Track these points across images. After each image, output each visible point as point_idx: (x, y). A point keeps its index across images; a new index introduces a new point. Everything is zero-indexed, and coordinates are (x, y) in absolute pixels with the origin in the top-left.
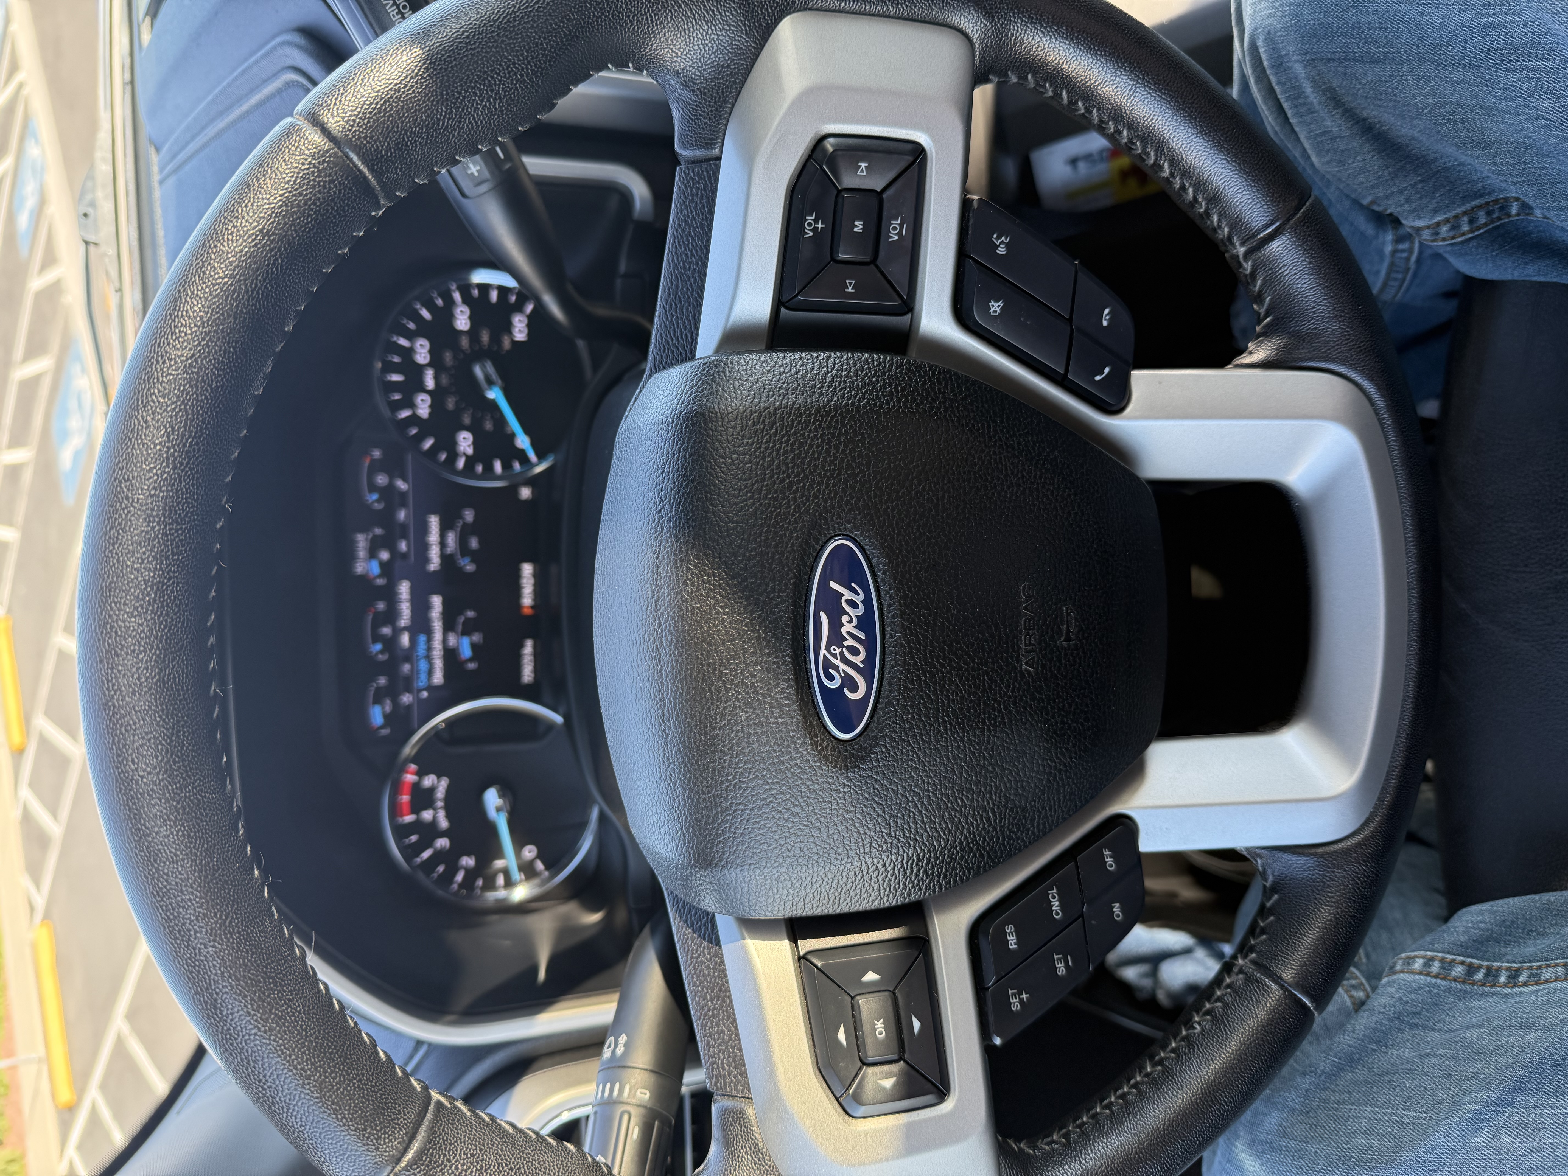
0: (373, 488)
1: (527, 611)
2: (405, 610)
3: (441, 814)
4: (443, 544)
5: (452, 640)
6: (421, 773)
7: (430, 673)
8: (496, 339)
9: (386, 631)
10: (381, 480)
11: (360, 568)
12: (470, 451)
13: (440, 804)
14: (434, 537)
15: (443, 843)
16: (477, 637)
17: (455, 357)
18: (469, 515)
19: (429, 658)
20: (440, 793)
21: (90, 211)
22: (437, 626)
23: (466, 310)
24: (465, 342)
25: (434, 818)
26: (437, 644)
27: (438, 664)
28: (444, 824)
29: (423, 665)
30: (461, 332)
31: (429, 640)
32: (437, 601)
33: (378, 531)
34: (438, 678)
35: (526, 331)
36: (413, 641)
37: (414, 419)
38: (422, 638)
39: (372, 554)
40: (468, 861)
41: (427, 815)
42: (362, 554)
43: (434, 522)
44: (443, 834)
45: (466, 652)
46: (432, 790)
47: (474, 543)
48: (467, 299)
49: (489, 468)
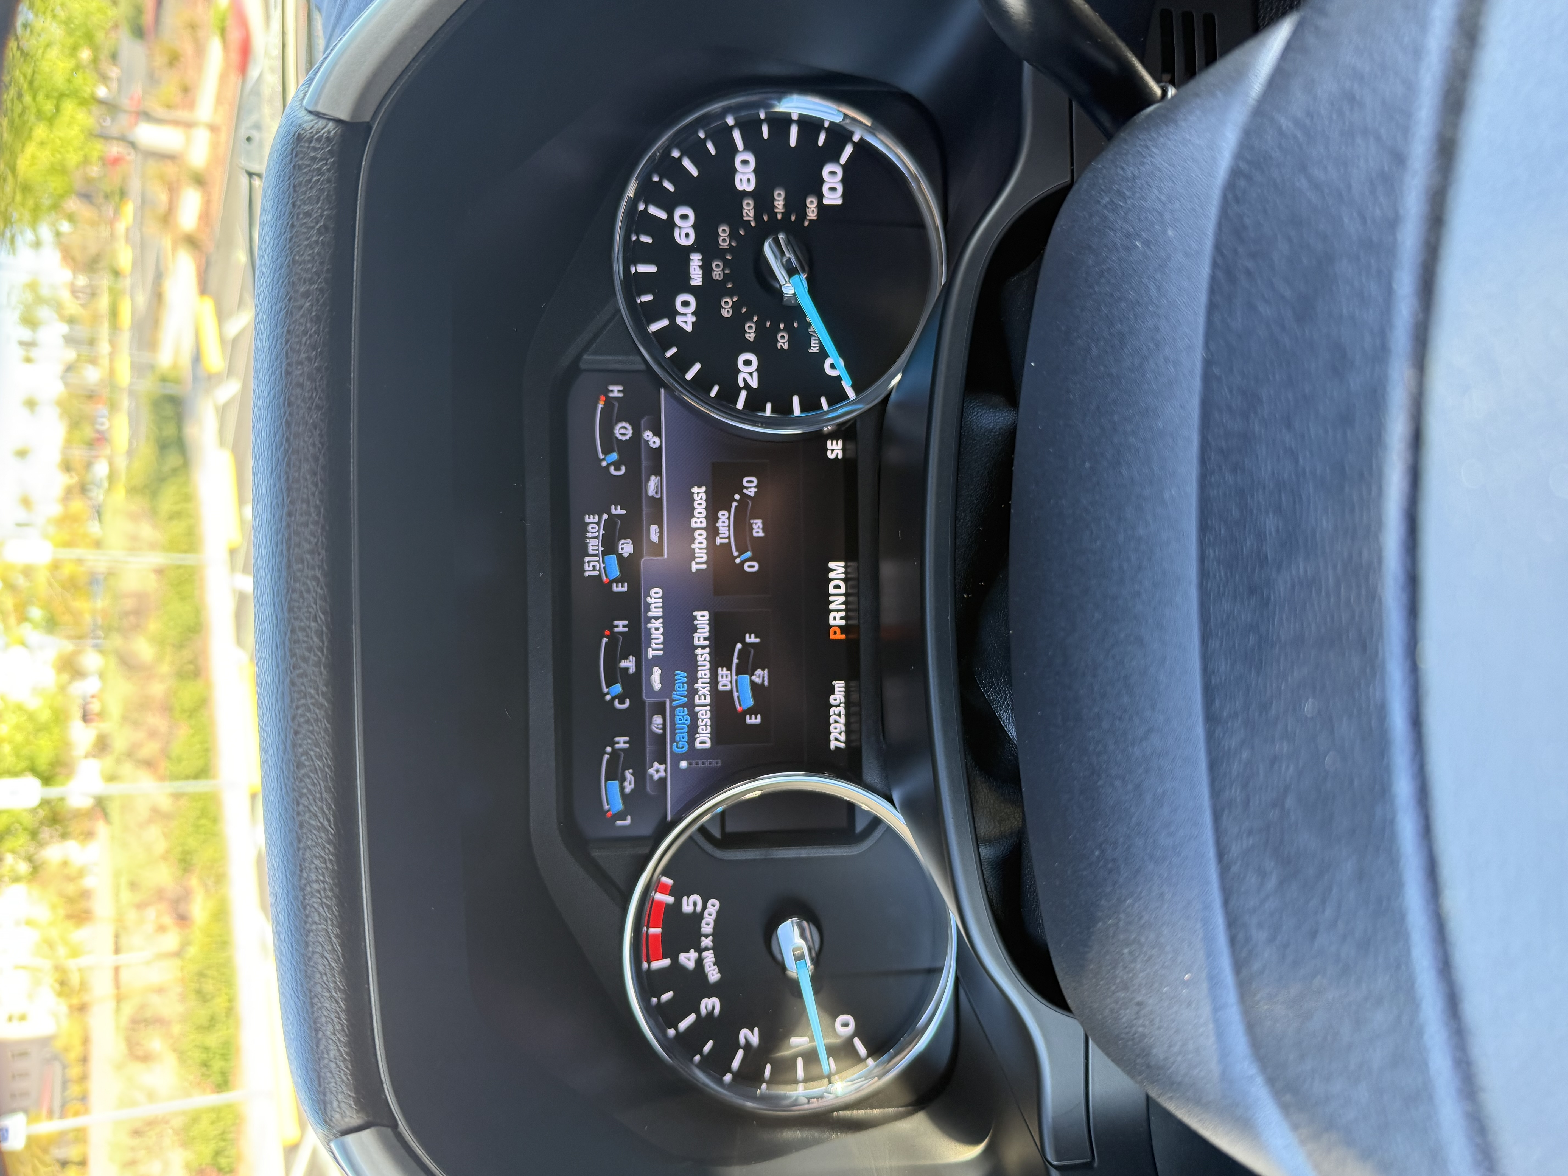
0: (610, 444)
1: (837, 636)
2: (656, 630)
3: (709, 957)
4: (712, 530)
5: (726, 680)
6: (679, 892)
7: (693, 729)
8: (796, 205)
9: (629, 664)
10: (623, 431)
11: (591, 567)
12: (754, 383)
13: (706, 942)
14: (699, 520)
15: (710, 1004)
16: (761, 676)
17: (733, 235)
18: (751, 485)
19: (690, 706)
20: (707, 926)
21: (255, 134)
22: (703, 657)
23: (751, 158)
24: (748, 210)
25: (699, 962)
26: (703, 686)
27: (705, 716)
28: (713, 974)
29: (683, 718)
30: (744, 194)
31: (693, 679)
32: (702, 618)
33: (617, 510)
34: (704, 739)
35: (840, 189)
36: (668, 681)
37: (673, 334)
38: (681, 676)
39: (609, 547)
40: (750, 1036)
41: (688, 959)
42: (594, 545)
43: (699, 494)
44: (711, 991)
45: (745, 699)
46: (697, 917)
47: (758, 528)
48: (753, 142)
49: (783, 409)
